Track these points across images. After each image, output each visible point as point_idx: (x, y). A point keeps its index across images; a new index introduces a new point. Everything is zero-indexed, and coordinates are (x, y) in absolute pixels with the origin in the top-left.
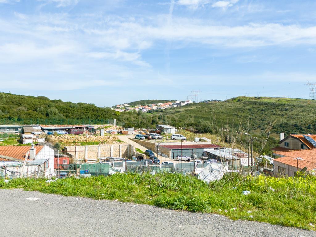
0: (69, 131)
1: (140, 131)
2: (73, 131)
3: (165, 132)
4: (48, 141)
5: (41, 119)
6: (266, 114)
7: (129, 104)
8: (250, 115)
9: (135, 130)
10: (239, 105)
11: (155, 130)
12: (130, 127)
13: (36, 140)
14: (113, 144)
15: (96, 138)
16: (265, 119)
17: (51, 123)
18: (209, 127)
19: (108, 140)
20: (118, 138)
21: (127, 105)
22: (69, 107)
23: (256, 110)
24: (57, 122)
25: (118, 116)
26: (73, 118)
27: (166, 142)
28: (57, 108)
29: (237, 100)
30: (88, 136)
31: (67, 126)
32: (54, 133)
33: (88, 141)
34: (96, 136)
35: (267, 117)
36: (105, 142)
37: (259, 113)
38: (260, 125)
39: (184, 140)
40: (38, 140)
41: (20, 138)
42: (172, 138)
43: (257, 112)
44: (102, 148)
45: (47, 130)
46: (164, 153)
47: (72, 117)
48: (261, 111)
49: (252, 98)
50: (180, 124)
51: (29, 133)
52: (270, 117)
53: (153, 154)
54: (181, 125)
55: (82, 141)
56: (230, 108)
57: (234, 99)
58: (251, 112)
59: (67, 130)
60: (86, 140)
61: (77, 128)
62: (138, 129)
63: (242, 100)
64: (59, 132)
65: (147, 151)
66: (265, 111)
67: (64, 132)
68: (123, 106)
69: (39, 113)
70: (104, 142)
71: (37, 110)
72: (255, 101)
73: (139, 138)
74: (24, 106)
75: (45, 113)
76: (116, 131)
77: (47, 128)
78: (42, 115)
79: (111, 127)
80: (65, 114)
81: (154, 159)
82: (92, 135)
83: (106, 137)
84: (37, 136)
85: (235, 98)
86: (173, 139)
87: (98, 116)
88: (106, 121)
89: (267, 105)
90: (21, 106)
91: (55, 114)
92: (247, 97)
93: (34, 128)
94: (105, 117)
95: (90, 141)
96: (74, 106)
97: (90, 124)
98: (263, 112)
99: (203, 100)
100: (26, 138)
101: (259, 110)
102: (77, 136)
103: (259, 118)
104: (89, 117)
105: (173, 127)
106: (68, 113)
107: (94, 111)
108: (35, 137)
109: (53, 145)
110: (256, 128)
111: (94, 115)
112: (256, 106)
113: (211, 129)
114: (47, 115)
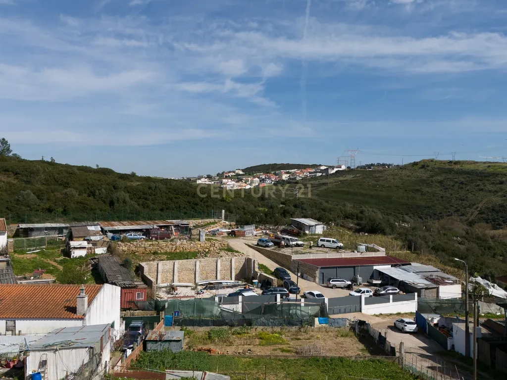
0: (147, 233)
1: (265, 229)
2: (155, 234)
3: (307, 232)
4: (111, 253)
5: (101, 211)
6: (468, 190)
7: (243, 170)
8: (441, 190)
9: (256, 228)
10: (424, 175)
11: (289, 228)
12: (248, 224)
13: (93, 251)
14: (221, 257)
15: (192, 245)
16: (467, 197)
17: (117, 217)
18: (379, 223)
19: (212, 249)
20: (228, 245)
21: (241, 173)
22: (147, 189)
23: (452, 183)
24: (127, 215)
25: (229, 203)
26: (154, 209)
27: (310, 253)
28: (128, 192)
29: (419, 166)
30: (179, 242)
31: (144, 223)
32: (122, 238)
33: (178, 251)
34: (192, 242)
35: (470, 195)
36: (208, 252)
37: (456, 188)
38: (458, 208)
39: (340, 248)
40: (96, 250)
41: (66, 246)
42: (320, 245)
43: (452, 186)
44: (203, 264)
45: (111, 231)
46: (306, 274)
47: (152, 206)
48: (460, 184)
49: (444, 163)
50: (331, 217)
51: (80, 238)
52: (474, 195)
53: (288, 275)
54: (332, 219)
55: (168, 250)
56: (409, 178)
57: (415, 164)
58: (444, 186)
59: (145, 230)
60: (176, 250)
61: (161, 227)
62: (262, 226)
63: (428, 166)
64: (131, 235)
65: (277, 269)
66: (466, 184)
67: (139, 236)
68: (233, 174)
69: (98, 200)
70: (206, 254)
71: (95, 195)
72: (450, 167)
73: (264, 245)
74: (74, 188)
75: (108, 201)
76: (225, 231)
77: (111, 228)
78: (104, 204)
79: (216, 223)
80: (141, 201)
81: (291, 285)
82: (185, 241)
83: (208, 244)
84: (95, 244)
85: (417, 162)
86: (321, 247)
87: (195, 204)
88: (208, 213)
89: (470, 174)
90: (70, 187)
91: (124, 202)
92: (436, 161)
93: (90, 228)
94: (207, 206)
95: (182, 251)
96: (156, 187)
97: (183, 219)
98: (464, 186)
99: (364, 164)
100: (75, 248)
101: (456, 182)
102: (161, 242)
103: (457, 196)
104: (180, 207)
105: (319, 223)
106: (146, 199)
107: (188, 195)
108: (90, 245)
109: (120, 262)
110: (451, 213)
111: (189, 203)
112: (451, 176)
113: (384, 225)
114: (112, 204)
